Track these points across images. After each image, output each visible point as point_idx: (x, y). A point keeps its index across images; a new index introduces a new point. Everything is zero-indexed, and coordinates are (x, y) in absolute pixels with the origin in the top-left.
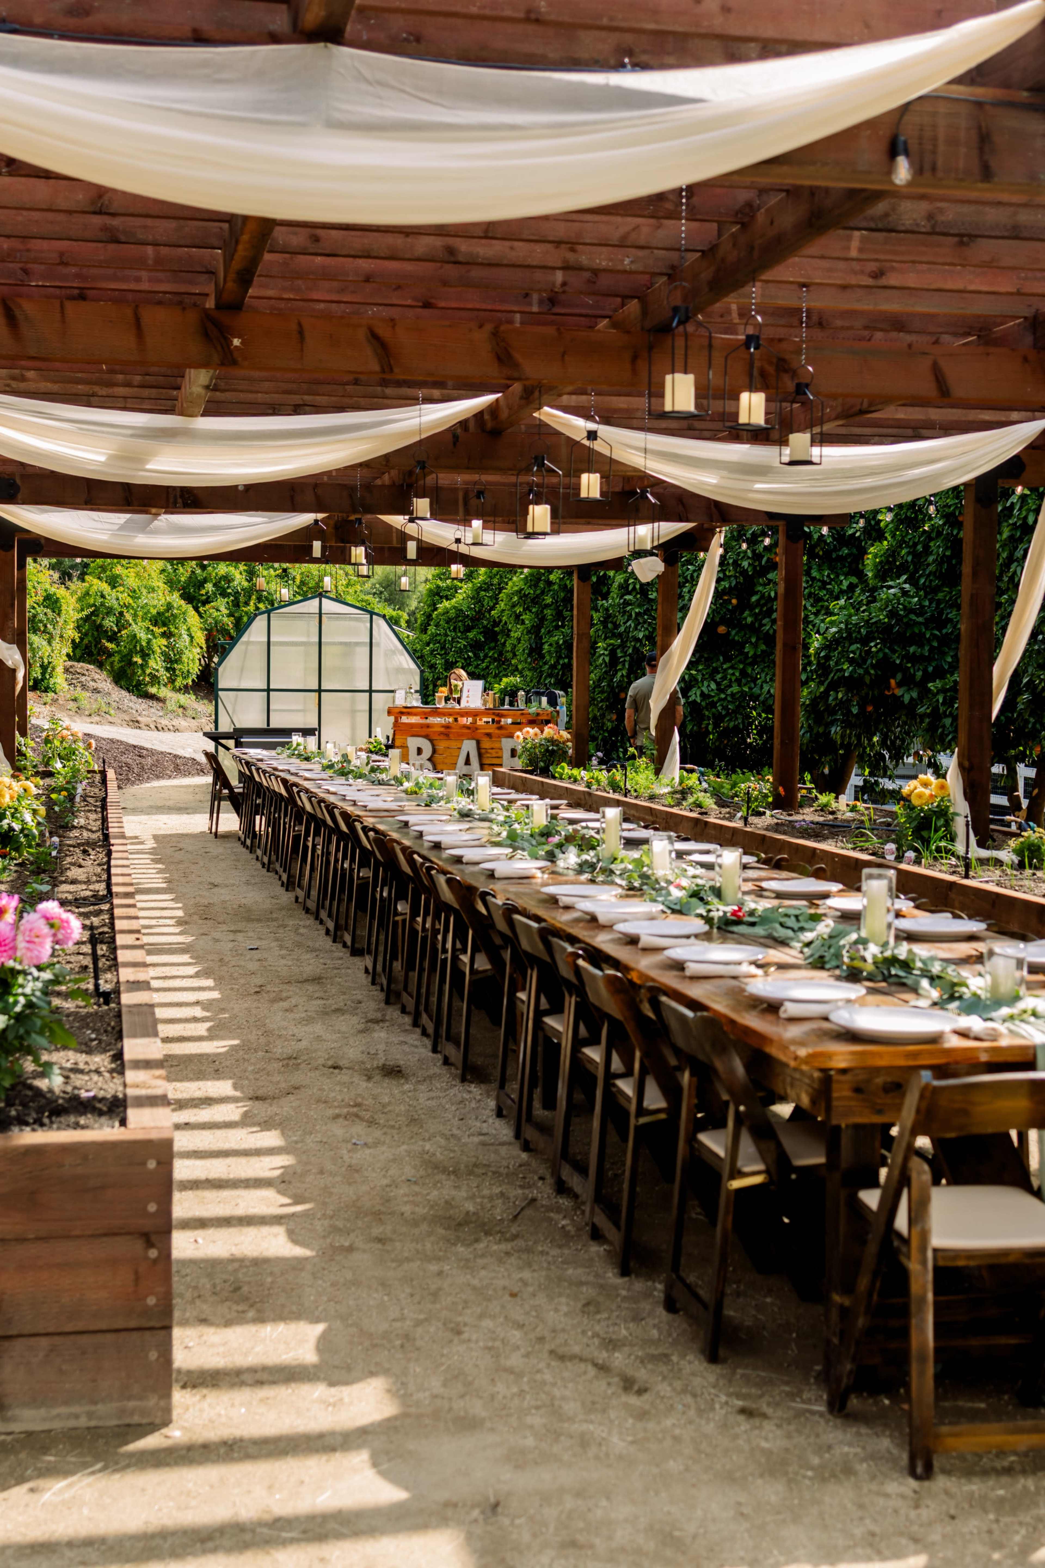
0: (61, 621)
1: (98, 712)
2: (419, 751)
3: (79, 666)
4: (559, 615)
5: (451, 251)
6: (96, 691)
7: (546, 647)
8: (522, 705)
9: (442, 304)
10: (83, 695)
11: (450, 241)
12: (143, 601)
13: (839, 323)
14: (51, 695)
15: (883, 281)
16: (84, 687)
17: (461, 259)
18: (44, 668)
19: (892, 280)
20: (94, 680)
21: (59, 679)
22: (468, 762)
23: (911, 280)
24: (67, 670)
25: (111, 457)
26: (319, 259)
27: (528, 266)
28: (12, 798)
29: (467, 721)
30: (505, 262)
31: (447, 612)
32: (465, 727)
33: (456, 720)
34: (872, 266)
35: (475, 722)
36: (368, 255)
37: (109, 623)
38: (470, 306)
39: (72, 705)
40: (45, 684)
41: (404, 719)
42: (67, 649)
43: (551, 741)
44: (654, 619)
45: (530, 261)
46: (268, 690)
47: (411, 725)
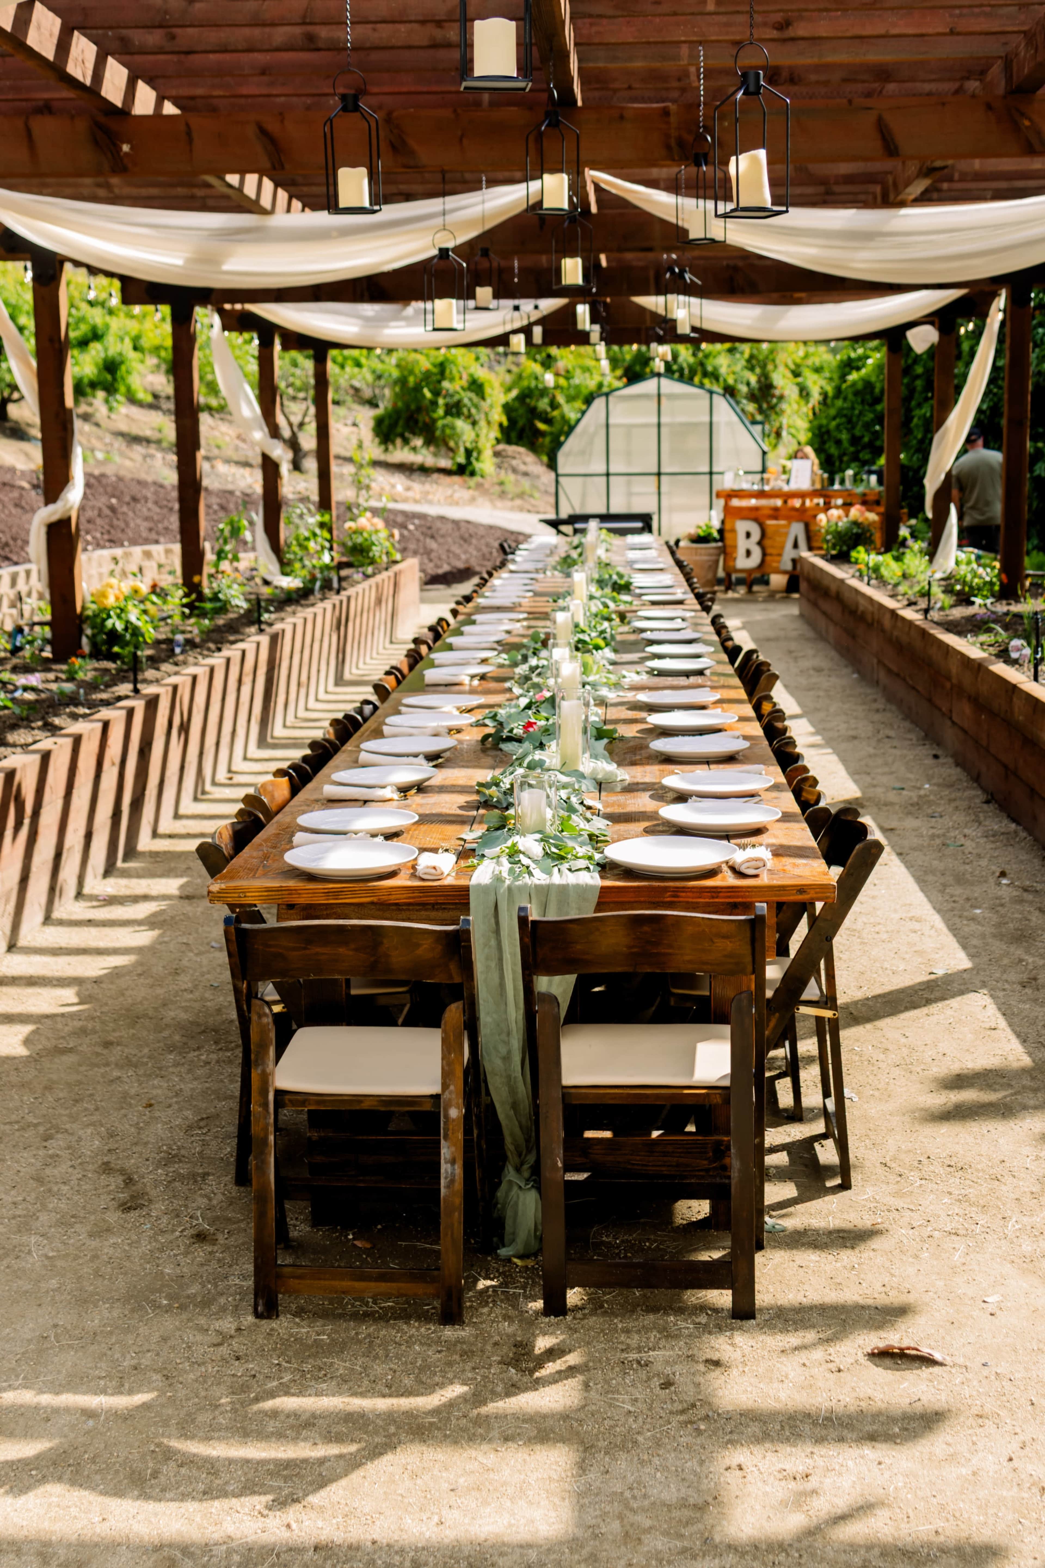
0: (484, 405)
1: (521, 495)
2: (748, 535)
3: (512, 449)
4: (929, 386)
5: (310, 38)
6: (526, 474)
7: (915, 420)
8: (848, 484)
9: (375, 90)
10: (510, 478)
11: (310, 28)
12: (576, 381)
13: (813, 77)
14: (477, 479)
15: (790, 32)
16: (515, 471)
17: (321, 45)
18: (468, 453)
19: (801, 30)
20: (525, 463)
21: (486, 464)
22: (796, 546)
23: (823, 28)
24: (497, 454)
25: (188, 261)
26: (211, 56)
27: (392, 48)
28: (117, 599)
29: (797, 503)
30: (368, 45)
31: (854, 384)
32: (794, 509)
33: (785, 502)
34: (778, 17)
35: (803, 503)
36: (224, 50)
37: (543, 404)
38: (405, 89)
39: (497, 489)
40: (470, 468)
41: (735, 502)
42: (495, 433)
43: (855, 523)
44: (1000, 388)
45: (394, 42)
46: (608, 475)
47: (740, 509)
